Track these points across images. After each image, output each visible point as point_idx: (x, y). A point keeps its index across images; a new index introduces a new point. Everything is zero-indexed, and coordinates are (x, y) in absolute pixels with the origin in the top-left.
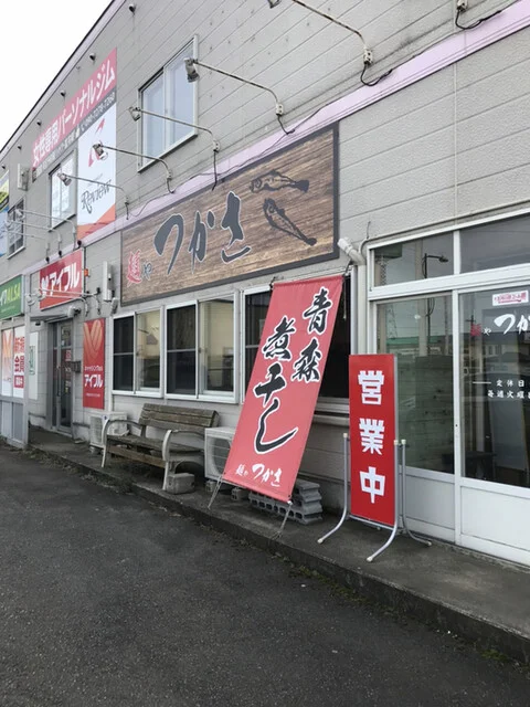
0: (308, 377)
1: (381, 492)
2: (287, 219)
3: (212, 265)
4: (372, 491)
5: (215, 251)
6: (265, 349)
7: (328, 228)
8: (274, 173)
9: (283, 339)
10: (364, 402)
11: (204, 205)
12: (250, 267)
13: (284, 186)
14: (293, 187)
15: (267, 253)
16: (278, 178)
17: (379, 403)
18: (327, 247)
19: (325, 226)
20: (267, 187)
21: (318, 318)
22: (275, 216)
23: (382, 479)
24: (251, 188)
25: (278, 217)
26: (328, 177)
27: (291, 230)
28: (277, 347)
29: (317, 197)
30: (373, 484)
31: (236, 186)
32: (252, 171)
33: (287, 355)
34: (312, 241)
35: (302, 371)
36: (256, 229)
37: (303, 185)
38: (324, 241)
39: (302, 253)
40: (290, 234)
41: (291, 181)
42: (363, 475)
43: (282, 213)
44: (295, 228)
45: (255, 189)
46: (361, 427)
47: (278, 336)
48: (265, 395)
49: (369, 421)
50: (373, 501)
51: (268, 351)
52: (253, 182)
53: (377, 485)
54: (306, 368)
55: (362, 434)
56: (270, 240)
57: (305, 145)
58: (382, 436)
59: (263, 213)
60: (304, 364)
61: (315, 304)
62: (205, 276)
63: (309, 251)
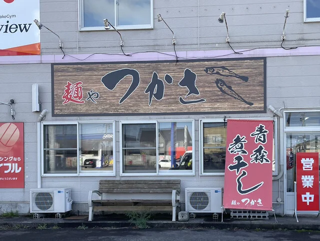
0: (262, 161)
1: (312, 200)
2: (233, 91)
3: (170, 104)
4: (308, 201)
5: (173, 97)
6: (230, 149)
7: (261, 100)
8: (224, 68)
9: (240, 145)
10: (304, 169)
11: (161, 70)
12: (205, 109)
13: (231, 76)
14: (237, 77)
15: (218, 104)
16: (227, 71)
17: (311, 169)
18: (260, 108)
19: (259, 99)
20: (218, 73)
21: (260, 137)
22: (224, 88)
23: (313, 196)
24: (206, 71)
25: (227, 89)
26: (261, 78)
27: (237, 97)
28: (237, 149)
29: (254, 86)
30: (308, 198)
31: (193, 67)
32: (206, 63)
33: (244, 152)
34: (251, 104)
35: (256, 159)
36: (210, 91)
37: (245, 79)
38: (258, 105)
39: (244, 108)
40: (235, 98)
41: (235, 74)
42: (303, 196)
43: (230, 88)
44: (239, 96)
45: (209, 72)
46: (302, 179)
47: (236, 143)
48: (236, 170)
49: (306, 176)
50: (308, 204)
51: (231, 150)
52: (207, 68)
53: (310, 198)
54: (259, 157)
55: (303, 181)
56: (222, 99)
57: (246, 61)
58: (313, 181)
59: (216, 85)
60: (257, 156)
61: (257, 131)
62: (163, 108)
63: (248, 108)
